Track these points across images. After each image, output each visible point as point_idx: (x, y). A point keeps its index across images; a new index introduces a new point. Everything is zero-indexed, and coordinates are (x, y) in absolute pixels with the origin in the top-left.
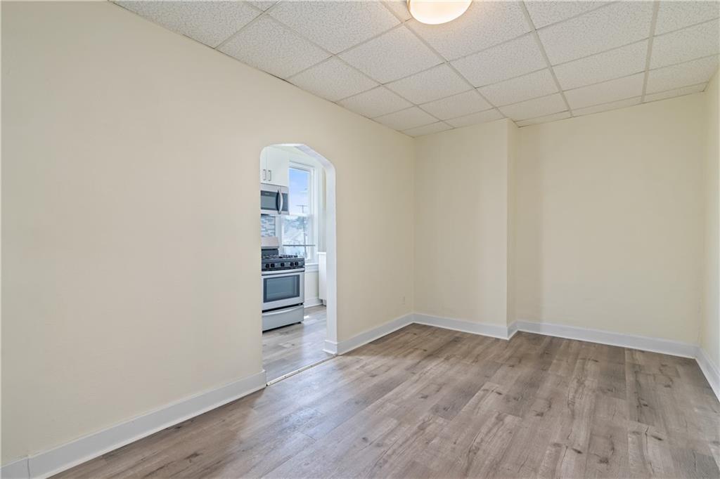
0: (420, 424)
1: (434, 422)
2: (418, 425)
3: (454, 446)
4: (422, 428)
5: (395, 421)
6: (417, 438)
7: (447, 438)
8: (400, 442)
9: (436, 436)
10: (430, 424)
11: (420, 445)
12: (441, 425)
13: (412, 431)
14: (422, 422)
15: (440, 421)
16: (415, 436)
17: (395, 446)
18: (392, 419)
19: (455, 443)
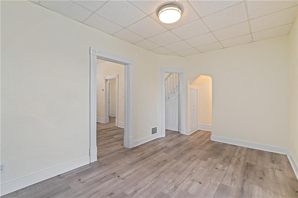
0: (177, 190)
1: (170, 191)
2: (178, 189)
3: (164, 179)
4: (176, 187)
5: (189, 192)
6: (178, 183)
7: (165, 182)
8: (185, 181)
9: (170, 183)
10: (172, 189)
11: (176, 180)
12: (166, 189)
13: (180, 186)
14: (176, 191)
15: (166, 192)
16: (179, 183)
17: (187, 180)
18: (191, 193)
19: (163, 180)
